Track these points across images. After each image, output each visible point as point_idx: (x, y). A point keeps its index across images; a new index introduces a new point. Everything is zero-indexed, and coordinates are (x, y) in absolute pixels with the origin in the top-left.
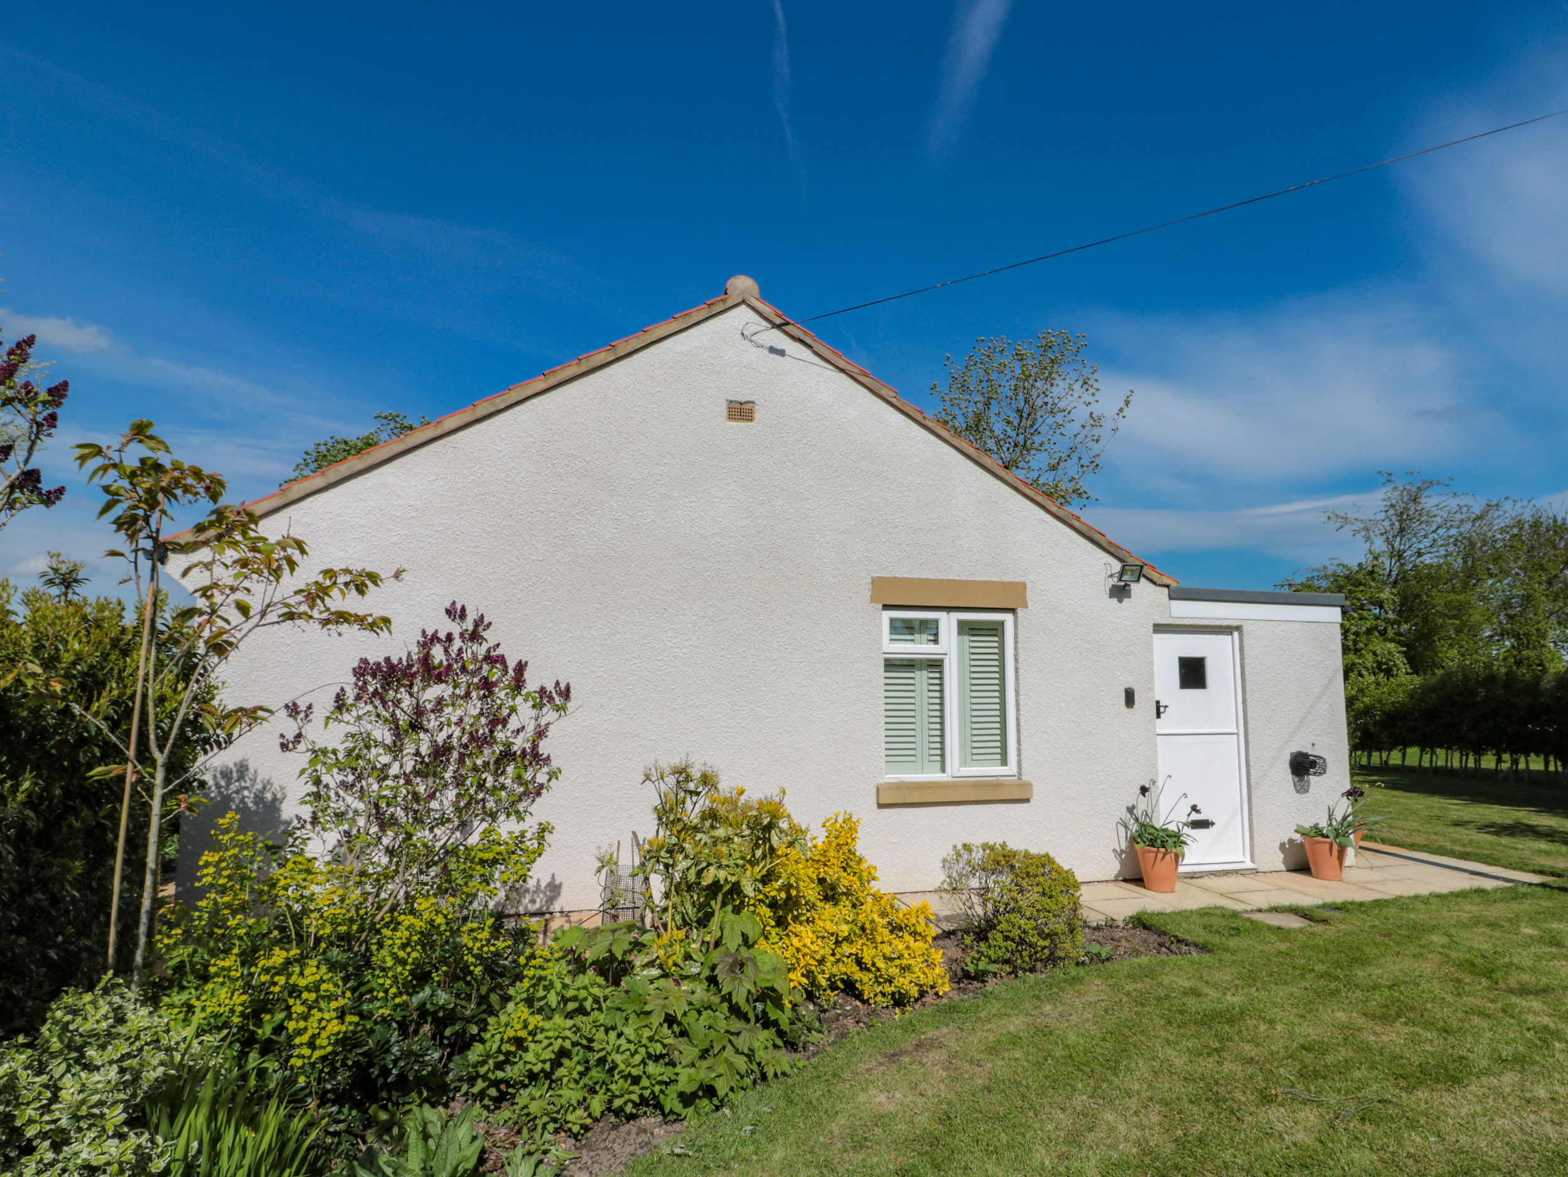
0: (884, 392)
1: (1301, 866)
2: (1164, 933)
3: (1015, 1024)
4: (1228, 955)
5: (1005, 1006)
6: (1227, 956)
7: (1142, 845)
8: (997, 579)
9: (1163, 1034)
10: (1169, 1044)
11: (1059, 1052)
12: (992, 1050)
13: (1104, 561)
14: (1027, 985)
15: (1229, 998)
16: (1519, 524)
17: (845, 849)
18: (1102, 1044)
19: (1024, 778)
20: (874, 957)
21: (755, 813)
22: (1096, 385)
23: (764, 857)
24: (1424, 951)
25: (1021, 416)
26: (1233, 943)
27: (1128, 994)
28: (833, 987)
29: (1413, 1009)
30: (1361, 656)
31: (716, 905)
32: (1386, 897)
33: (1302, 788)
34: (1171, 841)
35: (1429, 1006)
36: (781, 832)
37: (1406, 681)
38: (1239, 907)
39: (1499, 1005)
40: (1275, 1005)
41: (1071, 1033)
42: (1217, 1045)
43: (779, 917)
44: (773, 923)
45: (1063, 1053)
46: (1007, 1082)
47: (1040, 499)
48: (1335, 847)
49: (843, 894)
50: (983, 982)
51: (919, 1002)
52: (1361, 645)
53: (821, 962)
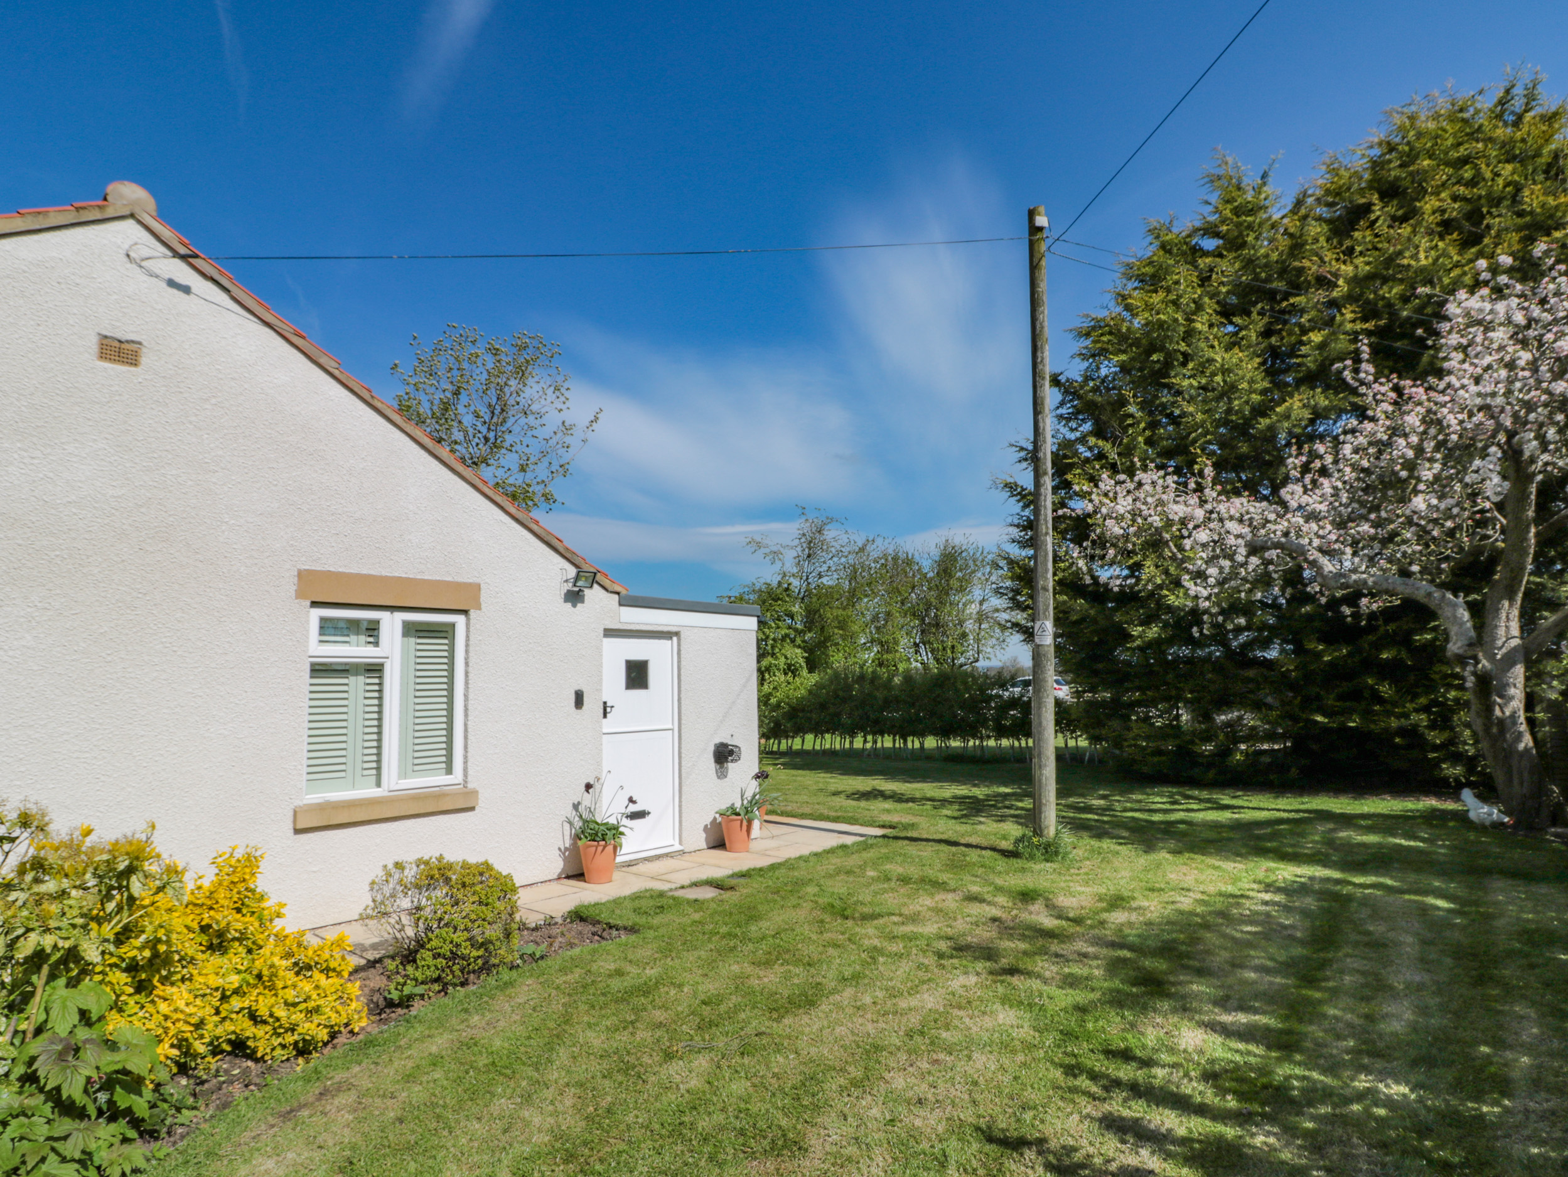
0: (323, 360)
1: (719, 843)
2: (599, 922)
3: (440, 1043)
4: (652, 932)
5: (429, 1028)
6: (651, 934)
7: (584, 840)
8: (449, 579)
9: (586, 1019)
10: (590, 1027)
11: (482, 1061)
12: (409, 1078)
13: (560, 566)
14: (457, 1000)
15: (647, 971)
16: (885, 557)
17: (241, 887)
18: (527, 1043)
19: (470, 786)
20: (272, 1006)
21: (105, 857)
22: (567, 394)
23: (119, 909)
24: (801, 901)
25: (493, 413)
26: (656, 921)
27: (558, 988)
28: (216, 1051)
29: (788, 951)
30: (777, 658)
31: (40, 980)
32: (779, 861)
33: (722, 774)
34: (610, 834)
35: (800, 946)
36: (146, 877)
37: (809, 680)
38: (664, 887)
39: (847, 936)
40: (684, 969)
41: (496, 1039)
42: (633, 1017)
43: (141, 981)
44: (131, 990)
45: (486, 1062)
46: (422, 1107)
47: (498, 499)
48: (745, 823)
49: (234, 939)
50: (408, 1007)
51: (330, 1045)
52: (777, 650)
53: (200, 1025)
